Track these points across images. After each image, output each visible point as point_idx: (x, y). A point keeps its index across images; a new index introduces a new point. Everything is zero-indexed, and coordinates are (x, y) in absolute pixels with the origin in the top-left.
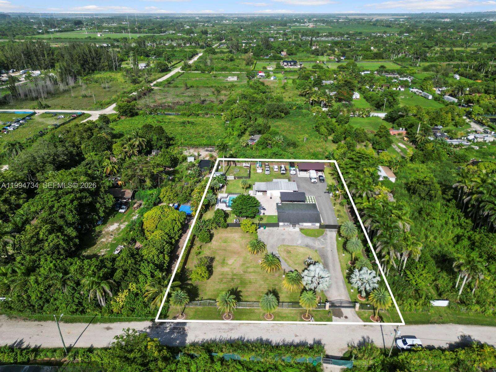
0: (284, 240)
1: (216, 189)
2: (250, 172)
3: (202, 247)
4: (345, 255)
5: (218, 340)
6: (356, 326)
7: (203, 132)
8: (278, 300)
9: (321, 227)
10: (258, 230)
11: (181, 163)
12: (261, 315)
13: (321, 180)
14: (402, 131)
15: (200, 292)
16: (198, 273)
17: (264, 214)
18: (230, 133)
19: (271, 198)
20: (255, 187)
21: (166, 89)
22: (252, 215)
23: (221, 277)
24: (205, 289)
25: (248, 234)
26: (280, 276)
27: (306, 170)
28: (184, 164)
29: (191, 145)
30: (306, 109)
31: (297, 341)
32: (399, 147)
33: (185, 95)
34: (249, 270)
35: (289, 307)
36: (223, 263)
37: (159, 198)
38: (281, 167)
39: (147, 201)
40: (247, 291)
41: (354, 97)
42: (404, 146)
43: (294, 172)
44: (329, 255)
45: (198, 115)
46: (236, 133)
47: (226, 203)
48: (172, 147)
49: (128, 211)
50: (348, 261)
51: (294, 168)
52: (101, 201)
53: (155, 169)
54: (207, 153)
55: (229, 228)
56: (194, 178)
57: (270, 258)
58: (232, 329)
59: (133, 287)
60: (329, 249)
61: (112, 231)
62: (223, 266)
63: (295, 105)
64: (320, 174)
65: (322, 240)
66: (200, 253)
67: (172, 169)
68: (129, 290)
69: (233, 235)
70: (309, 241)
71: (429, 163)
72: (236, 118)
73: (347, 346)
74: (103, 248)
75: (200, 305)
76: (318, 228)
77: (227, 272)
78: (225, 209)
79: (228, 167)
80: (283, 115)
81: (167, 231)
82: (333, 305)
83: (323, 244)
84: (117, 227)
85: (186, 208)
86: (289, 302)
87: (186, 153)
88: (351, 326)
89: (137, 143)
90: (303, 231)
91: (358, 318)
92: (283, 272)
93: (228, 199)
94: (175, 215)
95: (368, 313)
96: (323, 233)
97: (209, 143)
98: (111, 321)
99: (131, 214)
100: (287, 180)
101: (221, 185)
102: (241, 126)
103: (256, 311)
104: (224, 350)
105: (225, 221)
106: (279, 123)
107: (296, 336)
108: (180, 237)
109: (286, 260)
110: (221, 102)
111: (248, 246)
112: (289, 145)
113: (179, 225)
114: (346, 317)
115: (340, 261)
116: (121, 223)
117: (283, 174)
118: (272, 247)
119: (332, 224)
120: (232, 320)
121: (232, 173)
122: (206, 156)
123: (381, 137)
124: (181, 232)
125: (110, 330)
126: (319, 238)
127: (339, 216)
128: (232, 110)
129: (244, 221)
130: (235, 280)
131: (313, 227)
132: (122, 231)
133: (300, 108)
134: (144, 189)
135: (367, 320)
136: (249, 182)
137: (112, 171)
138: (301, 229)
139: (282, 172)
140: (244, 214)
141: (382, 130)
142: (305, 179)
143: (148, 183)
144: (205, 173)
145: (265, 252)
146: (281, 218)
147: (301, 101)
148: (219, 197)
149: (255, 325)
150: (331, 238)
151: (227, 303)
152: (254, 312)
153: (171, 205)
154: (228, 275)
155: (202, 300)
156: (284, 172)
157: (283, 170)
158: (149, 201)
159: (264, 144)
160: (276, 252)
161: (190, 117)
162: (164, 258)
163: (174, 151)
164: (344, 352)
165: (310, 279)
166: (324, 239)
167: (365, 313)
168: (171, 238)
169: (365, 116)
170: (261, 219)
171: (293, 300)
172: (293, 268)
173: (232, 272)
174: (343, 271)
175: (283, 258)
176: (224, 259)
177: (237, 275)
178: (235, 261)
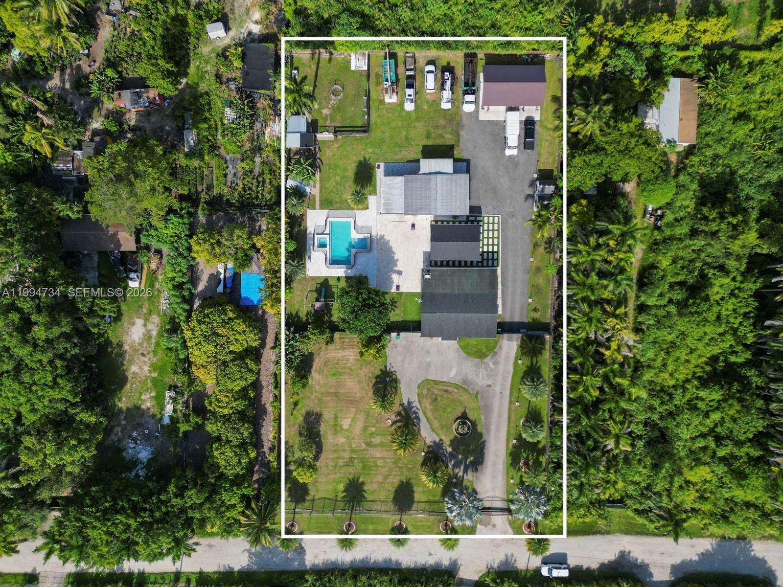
0: (428, 366)
6: (504, 541)
17: (398, 287)
23: (334, 456)
31: (431, 561)
34: (374, 441)
36: (335, 425)
50: (520, 418)
60: (497, 389)
61: (140, 345)
62: (336, 433)
65: (491, 364)
73: (486, 567)
74: (144, 391)
77: (342, 445)
83: (490, 375)
84: (144, 330)
91: (509, 528)
107: (431, 554)
109: (427, 418)
114: (494, 527)
116: (146, 319)
118: (409, 385)
126: (487, 359)
130: (355, 463)
148: (309, 226)
152: (382, 519)
154: (344, 450)
160: (414, 399)
164: (481, 574)
166: (494, 363)
170: (393, 304)
172: (437, 435)
173: (350, 446)
174: (508, 441)
175: (425, 414)
176: (336, 418)
177: (357, 451)
178: (352, 421)
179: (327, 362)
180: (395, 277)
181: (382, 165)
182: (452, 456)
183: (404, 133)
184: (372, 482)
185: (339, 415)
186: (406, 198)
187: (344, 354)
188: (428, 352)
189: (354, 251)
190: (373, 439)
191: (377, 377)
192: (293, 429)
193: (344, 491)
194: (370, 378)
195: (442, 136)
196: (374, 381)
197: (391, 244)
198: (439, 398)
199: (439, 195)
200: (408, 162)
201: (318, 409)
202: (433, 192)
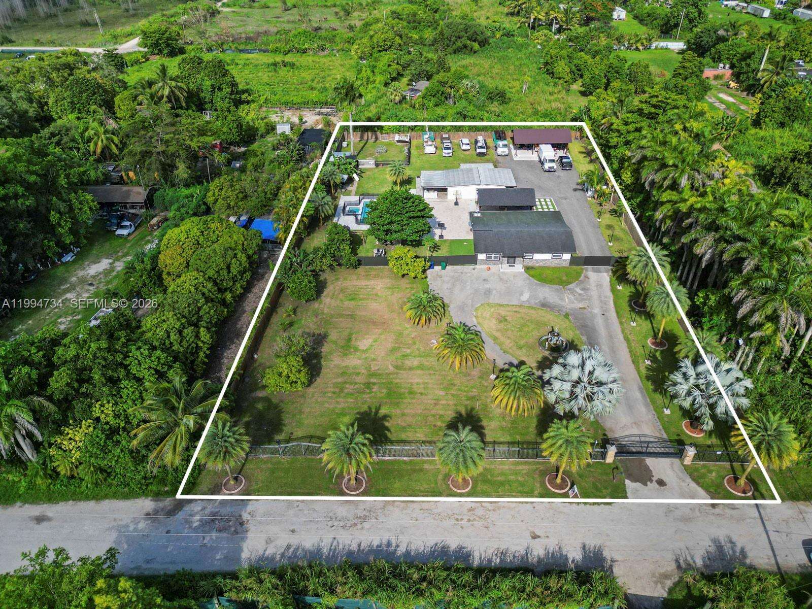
0: (488, 292)
1: (336, 186)
2: (409, 152)
3: (298, 310)
4: (639, 325)
5: (325, 551)
6: (692, 508)
7: (313, 80)
8: (482, 436)
9: (574, 261)
10: (429, 272)
11: (262, 136)
12: (440, 477)
13: (565, 164)
14: (724, 70)
15: (286, 419)
16: (280, 375)
17: (441, 236)
18: (368, 78)
19: (456, 204)
20: (420, 182)
21: (246, 10)
22: (415, 237)
23: (340, 380)
24: (301, 412)
25: (405, 280)
26: (483, 375)
27: (530, 147)
28: (271, 139)
29: (286, 103)
30: (521, 35)
31: (538, 551)
32: (722, 101)
33: (281, 20)
34: (408, 363)
35: (510, 455)
36: (347, 346)
37: (205, 204)
38: (476, 142)
39: (178, 210)
40: (403, 415)
41: (615, 16)
42: (731, 99)
43: (506, 150)
44: (599, 322)
45: (305, 52)
46: (379, 79)
47: (356, 215)
48: (246, 107)
49: (137, 233)
50: (646, 338)
51: (505, 142)
52: (62, 207)
53: (195, 140)
54: (318, 117)
55: (362, 269)
56: (287, 163)
57: (459, 334)
58: (364, 519)
59: (105, 410)
60: (597, 311)
61: (93, 277)
62: (345, 355)
63: (498, 30)
64: (561, 153)
65: (578, 290)
66: (291, 324)
67: (243, 149)
68: (98, 419)
69: (372, 282)
70: (547, 293)
71: (796, 125)
72: (380, 51)
73: (673, 566)
74: (66, 315)
75: (284, 453)
76: (567, 264)
77: (355, 368)
78: (354, 226)
79: (362, 145)
80: (476, 46)
81: (211, 273)
82: (622, 451)
83: (581, 298)
84: (108, 266)
85: (266, 226)
86: (510, 443)
87: (273, 118)
88: (676, 507)
89: (166, 92)
90: (532, 272)
91: (693, 485)
92: (491, 367)
93: (361, 206)
94: (235, 238)
95: (717, 469)
96: (578, 275)
97: (323, 99)
98: (51, 498)
99: (142, 239)
100: (491, 166)
101: (346, 177)
102: (389, 66)
103: (426, 466)
104: (339, 589)
105: (354, 252)
106: (468, 60)
107: (535, 537)
108: (248, 288)
109: (495, 339)
110: (351, 28)
111: (405, 308)
112: (491, 98)
113: (244, 259)
114: (661, 483)
115: (627, 339)
116: (117, 259)
117: (479, 154)
118: (462, 308)
119: (598, 254)
120: (364, 494)
121: (371, 155)
122: (317, 123)
123: (686, 79)
124: (248, 275)
125: (45, 524)
126: (570, 286)
127: (612, 238)
128: (371, 37)
129: (397, 250)
130: (375, 388)
131: (556, 262)
132: (116, 277)
133: (509, 34)
134: (173, 185)
135: (716, 491)
136: (408, 172)
137: (106, 149)
138: (527, 269)
139: (479, 150)
140: (395, 236)
141: (687, 65)
142: (529, 164)
143: (182, 171)
144: (312, 155)
145: (445, 320)
146: (480, 245)
147: (511, 24)
148: (341, 203)
149: (425, 506)
150: (599, 286)
151: (350, 455)
152: (421, 470)
153: (233, 219)
154: (358, 374)
155: (288, 441)
156: (484, 151)
157: (481, 147)
158: (183, 210)
159: (440, 96)
160: (471, 322)
161: (289, 55)
162: (197, 336)
163: (249, 115)
164: (669, 583)
165: (567, 386)
166: (583, 289)
167: (710, 471)
168: (221, 291)
169: (641, 48)
170: (436, 247)
171: (518, 438)
173: (369, 369)
176: (349, 338)
177: (380, 374)
178: (375, 342)
179: (344, 289)
185: (354, 336)
187: (368, 283)
188: (485, 280)
190: (407, 361)
201: (323, 330)
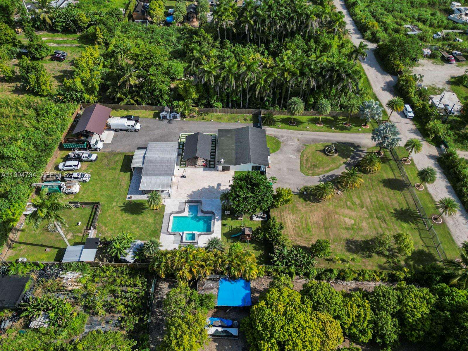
0: (290, 169)
4: (308, 126)
36: (354, 229)
44: (308, 137)
60: (299, 136)
62: (360, 229)
70: (288, 149)
83: (290, 139)
115: (319, 131)
118: (307, 181)
126: (280, 141)
127: (232, 120)
150: (278, 132)
172: (341, 165)
173: (368, 219)
174: (334, 132)
175: (326, 172)
176: (346, 229)
177: (370, 213)
178: (346, 217)
179: (298, 234)
180: (222, 188)
181: (129, 196)
182: (353, 158)
183: (107, 183)
184: (392, 204)
185: (344, 226)
186: (160, 175)
187: (290, 223)
188: (280, 170)
189: (200, 214)
190: (357, 203)
191: (305, 200)
192: (367, 263)
193: (408, 223)
194: (306, 204)
195: (116, 162)
196: (308, 202)
197: (195, 190)
198: (313, 164)
199: (161, 156)
200: (130, 180)
201: (343, 242)
202: (158, 159)
